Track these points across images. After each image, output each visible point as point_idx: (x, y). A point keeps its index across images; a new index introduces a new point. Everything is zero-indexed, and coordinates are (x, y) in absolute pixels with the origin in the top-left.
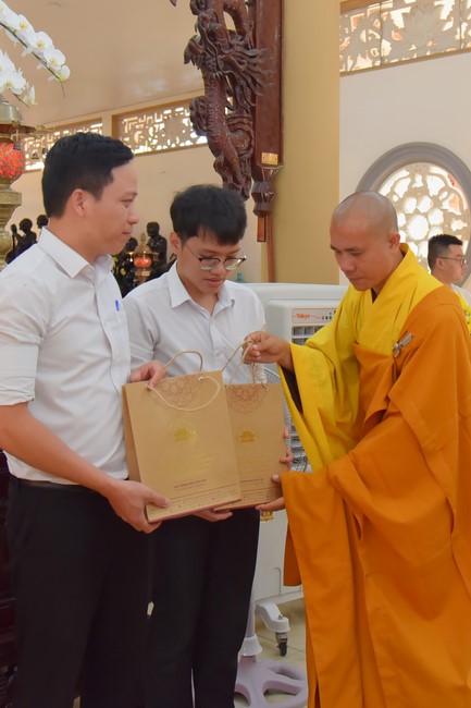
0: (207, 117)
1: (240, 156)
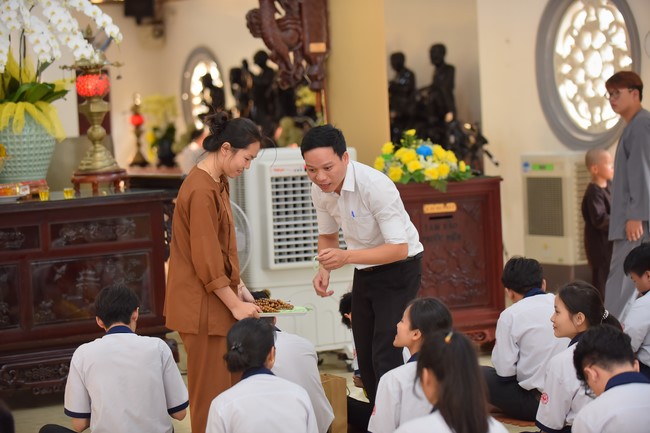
0: (260, 25)
1: (291, 49)
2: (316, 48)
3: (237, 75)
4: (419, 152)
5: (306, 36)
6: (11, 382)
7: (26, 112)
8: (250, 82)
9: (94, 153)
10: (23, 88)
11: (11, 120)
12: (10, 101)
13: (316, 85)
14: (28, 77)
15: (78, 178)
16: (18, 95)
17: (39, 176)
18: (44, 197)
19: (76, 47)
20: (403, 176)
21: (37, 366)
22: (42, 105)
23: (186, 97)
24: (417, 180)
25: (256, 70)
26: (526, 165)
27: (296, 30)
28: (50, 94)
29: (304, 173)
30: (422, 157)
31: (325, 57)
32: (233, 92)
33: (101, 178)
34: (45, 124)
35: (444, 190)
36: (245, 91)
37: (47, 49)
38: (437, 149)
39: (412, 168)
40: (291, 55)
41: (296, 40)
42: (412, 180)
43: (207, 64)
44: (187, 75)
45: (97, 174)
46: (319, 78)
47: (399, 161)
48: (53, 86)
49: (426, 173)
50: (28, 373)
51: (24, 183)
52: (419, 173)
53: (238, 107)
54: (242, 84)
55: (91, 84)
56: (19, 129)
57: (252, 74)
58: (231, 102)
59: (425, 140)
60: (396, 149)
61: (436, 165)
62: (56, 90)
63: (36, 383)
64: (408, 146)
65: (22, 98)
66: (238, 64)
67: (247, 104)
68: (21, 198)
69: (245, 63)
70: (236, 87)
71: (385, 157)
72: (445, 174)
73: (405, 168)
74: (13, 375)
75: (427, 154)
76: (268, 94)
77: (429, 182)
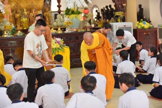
1: (120, 5)
2: (124, 5)
3: (102, 10)
4: (143, 23)
5: (122, 3)
6: (74, 63)
7: (76, 16)
8: (105, 11)
9: (86, 23)
10: (75, 12)
11: (73, 17)
12: (73, 14)
13: (124, 11)
14: (75, 10)
15: (84, 28)
16: (74, 13)
17: (77, 27)
18: (79, 31)
19: (84, 5)
20: (141, 27)
21: (78, 61)
22: (78, 15)
23: (92, 14)
24: (143, 28)
25: (106, 9)
26: (159, 26)
27: (121, 2)
28: (79, 13)
29: (124, 27)
30: (144, 24)
31: (126, 6)
32: (101, 13)
33: (88, 28)
34: (79, 18)
35: (148, 30)
36: (104, 13)
37: (79, 5)
38: (146, 23)
39: (142, 26)
40: (120, 6)
41: (121, 3)
42: (142, 28)
43: (96, 8)
44: (92, 10)
45: (87, 27)
46: (125, 10)
47: (140, 25)
48: (80, 11)
49: (145, 27)
50: (77, 62)
51: (75, 29)
52: (144, 27)
53: (102, 16)
54: (103, 12)
55: (86, 11)
56: (74, 19)
57: (105, 10)
58: (101, 15)
59: (144, 21)
60: (139, 23)
61: (146, 25)
62: (80, 12)
63: (78, 63)
64: (141, 22)
65: (75, 14)
66: (103, 8)
67: (104, 15)
68: (75, 31)
69: (104, 8)
70: (102, 12)
71: (137, 24)
72: (148, 27)
73: (141, 26)
74: (74, 62)
75: (145, 24)
76: (108, 13)
77: (145, 29)
